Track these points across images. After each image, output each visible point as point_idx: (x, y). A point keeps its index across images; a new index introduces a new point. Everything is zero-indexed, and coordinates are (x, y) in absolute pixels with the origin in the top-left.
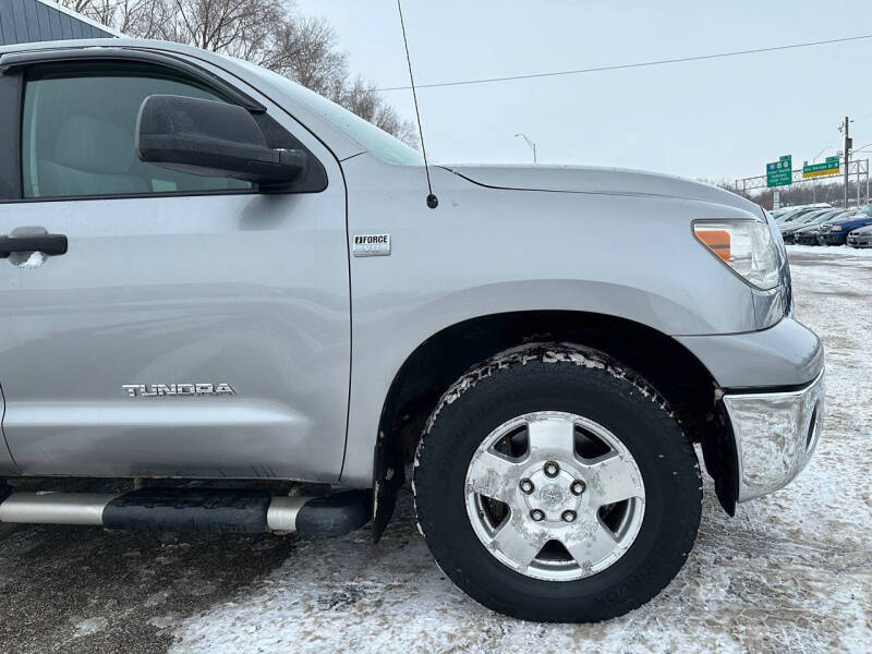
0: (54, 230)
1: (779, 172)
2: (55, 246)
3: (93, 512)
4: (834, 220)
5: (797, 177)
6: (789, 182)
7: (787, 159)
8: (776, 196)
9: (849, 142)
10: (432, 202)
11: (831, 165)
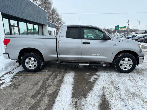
0: (89, 42)
1: (117, 27)
2: (89, 43)
3: (88, 65)
4: (127, 37)
5: (120, 28)
6: (118, 29)
7: (118, 25)
8: (116, 31)
9: (128, 24)
10: (119, 42)
11: (125, 27)
